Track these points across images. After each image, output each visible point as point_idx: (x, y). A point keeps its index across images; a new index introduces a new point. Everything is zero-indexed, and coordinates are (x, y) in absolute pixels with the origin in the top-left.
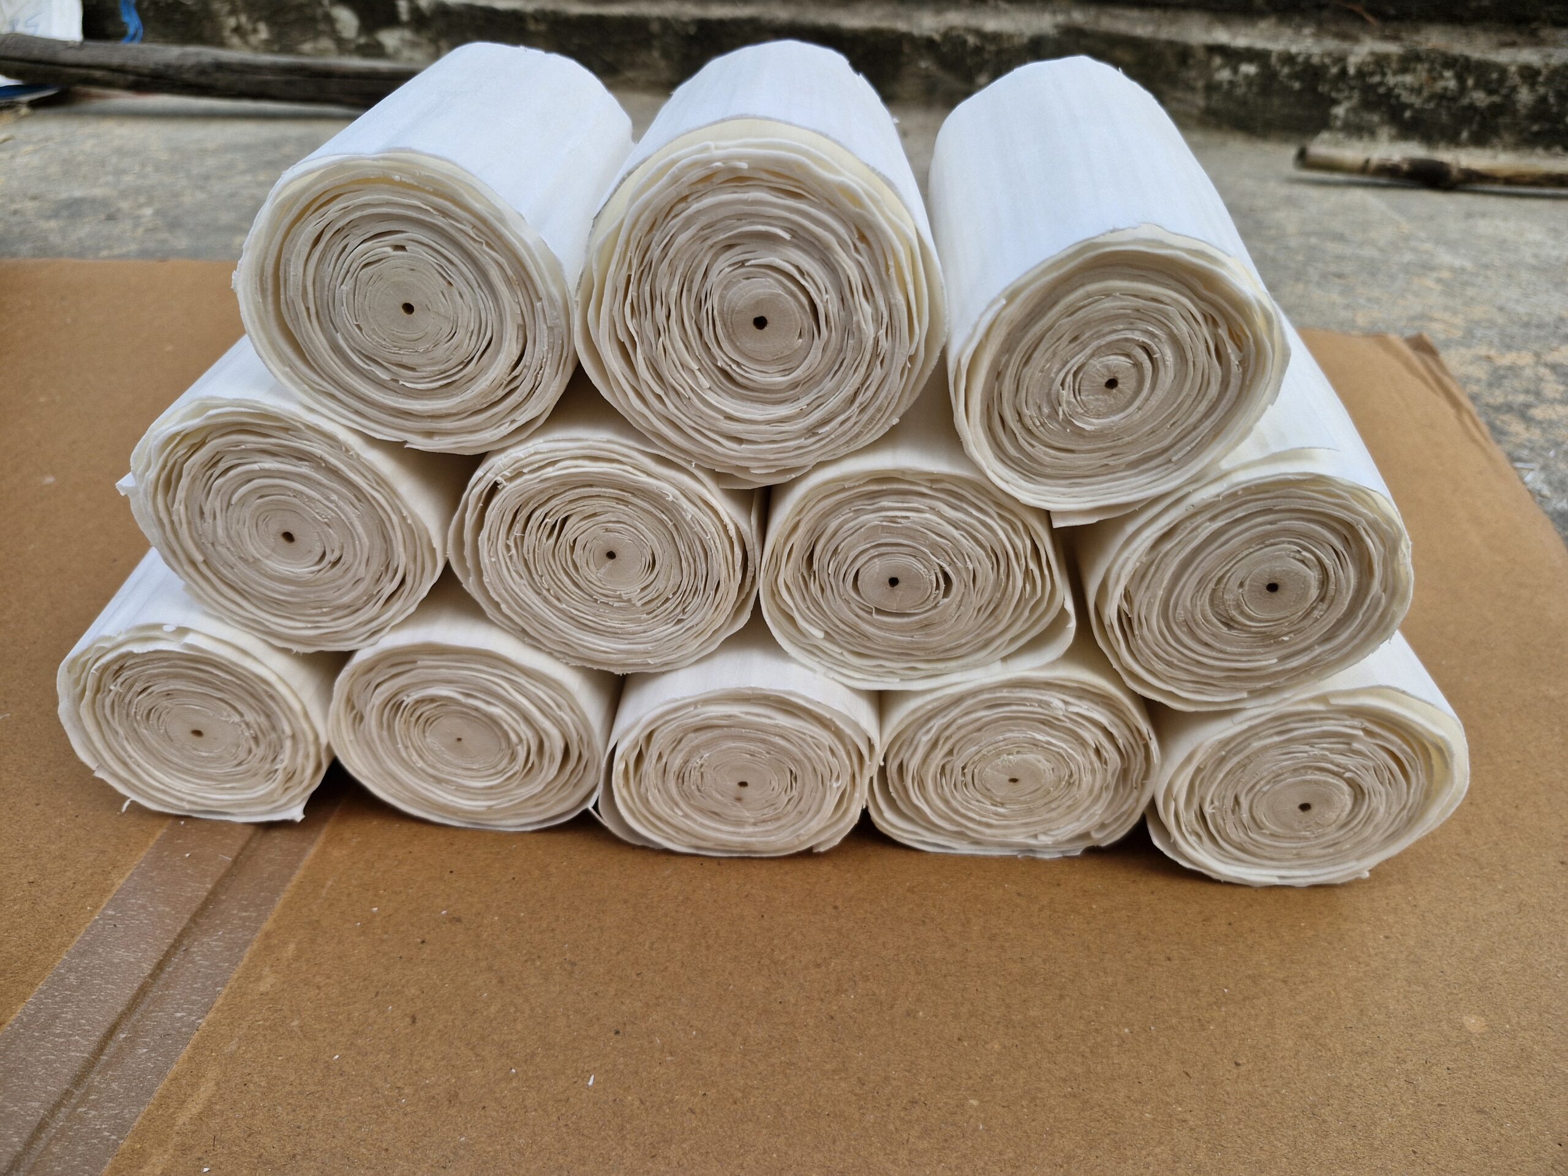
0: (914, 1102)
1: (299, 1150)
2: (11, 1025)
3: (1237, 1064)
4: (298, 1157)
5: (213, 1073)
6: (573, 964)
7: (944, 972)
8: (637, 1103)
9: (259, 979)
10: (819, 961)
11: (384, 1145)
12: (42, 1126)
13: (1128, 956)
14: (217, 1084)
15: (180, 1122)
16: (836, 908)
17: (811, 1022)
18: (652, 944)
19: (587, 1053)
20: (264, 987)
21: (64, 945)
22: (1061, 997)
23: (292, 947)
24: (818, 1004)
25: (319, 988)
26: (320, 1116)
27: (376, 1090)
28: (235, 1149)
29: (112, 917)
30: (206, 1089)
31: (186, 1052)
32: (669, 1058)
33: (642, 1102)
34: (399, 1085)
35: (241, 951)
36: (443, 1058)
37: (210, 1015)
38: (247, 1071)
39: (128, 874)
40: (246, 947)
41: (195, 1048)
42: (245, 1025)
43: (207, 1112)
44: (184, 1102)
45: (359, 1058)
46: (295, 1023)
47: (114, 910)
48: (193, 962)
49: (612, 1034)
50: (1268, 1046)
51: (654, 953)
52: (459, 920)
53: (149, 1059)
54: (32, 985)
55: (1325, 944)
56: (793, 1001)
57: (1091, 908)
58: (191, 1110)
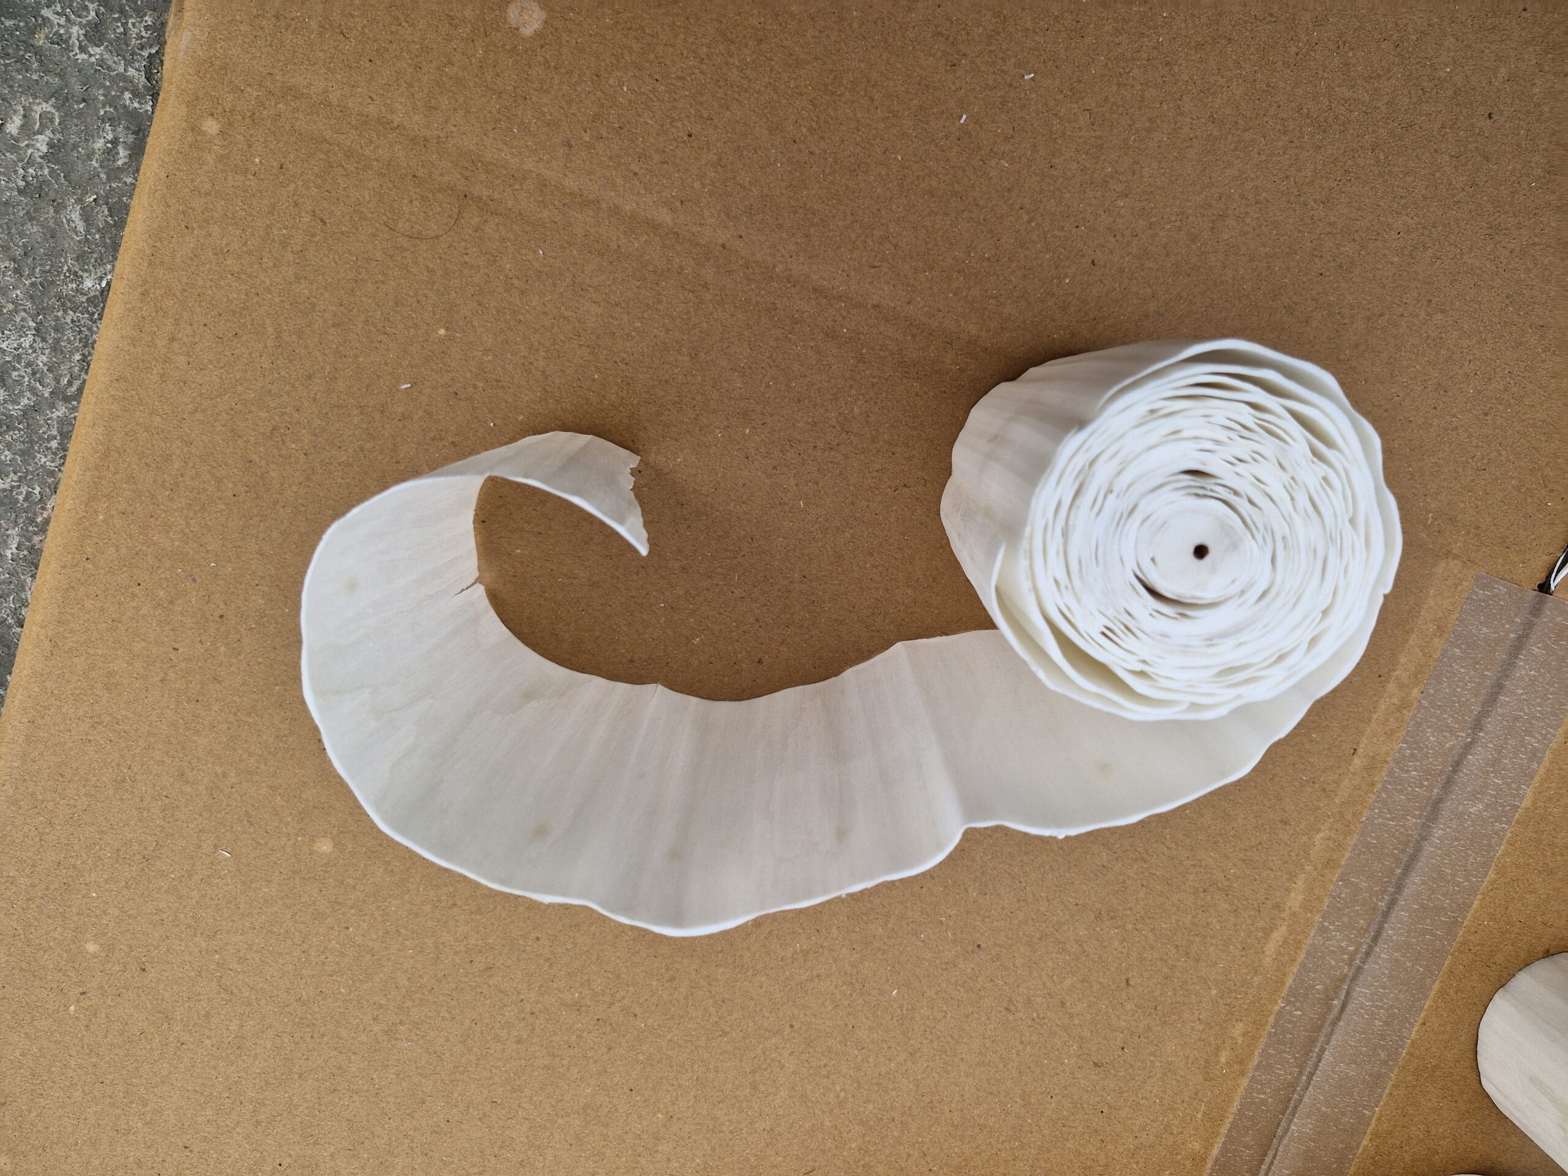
1: (1202, 895)
2: (1416, 1021)
4: (1201, 890)
5: (1268, 961)
6: (1007, 1009)
7: (721, 955)
8: (970, 890)
9: (1245, 1034)
10: (816, 980)
11: (1144, 889)
12: (1375, 939)
14: (1263, 952)
15: (1284, 928)
16: (792, 1026)
17: (834, 930)
18: (945, 1017)
19: (1002, 933)
20: (1240, 1026)
21: (1396, 1087)
23: (1223, 1060)
24: (825, 944)
25: (1199, 1019)
26: (1189, 917)
27: (1153, 930)
28: (1245, 903)
29: (1364, 1107)
30: (1271, 948)
31: (1289, 981)
32: (944, 919)
33: (966, 890)
34: (1136, 932)
35: (1261, 1062)
36: (1106, 947)
37: (1276, 1008)
38: (1244, 959)
39: (1361, 1150)
40: (1258, 1065)
41: (1283, 983)
42: (1250, 996)
43: (1268, 931)
44: (1284, 942)
45: (1165, 957)
46: (1214, 992)
47: (1365, 1114)
48: (1295, 1058)
49: (983, 946)
51: (944, 1008)
52: (1096, 1064)
53: (1313, 980)
54: (1410, 1054)
55: (402, 930)
56: (844, 949)
57: (580, 993)
58: (1277, 936)
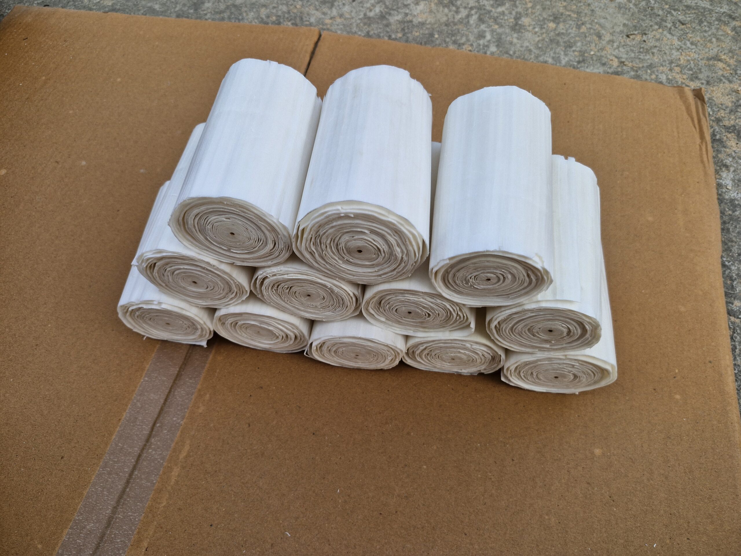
0: (406, 465)
1: (217, 469)
2: (123, 420)
3: (513, 460)
4: (217, 472)
5: (188, 442)
6: (300, 407)
7: (422, 418)
8: (319, 460)
9: (198, 407)
10: (381, 411)
11: (243, 469)
12: (140, 456)
13: (485, 416)
14: (190, 445)
15: (181, 458)
16: (388, 391)
17: (376, 434)
18: (326, 401)
19: (304, 441)
20: (200, 411)
21: (133, 391)
22: (460, 431)
23: (208, 395)
24: (379, 428)
25: (218, 412)
26: (223, 458)
27: (239, 450)
28: (198, 468)
29: (147, 381)
30: (187, 448)
31: (179, 433)
32: (330, 444)
33: (321, 459)
34: (246, 448)
35: (191, 396)
36: (259, 440)
37: (185, 420)
38: (199, 441)
39: (150, 363)
40: (193, 394)
41: (182, 432)
42: (196, 425)
43: (188, 456)
44: (181, 451)
45: (233, 438)
46: (212, 425)
47: (148, 378)
48: (176, 398)
49: (312, 434)
50: (525, 454)
51: (326, 405)
52: (262, 388)
53: (167, 435)
54: (127, 406)
55: (556, 417)
56: (371, 426)
57: (476, 396)
58: (183, 454)
